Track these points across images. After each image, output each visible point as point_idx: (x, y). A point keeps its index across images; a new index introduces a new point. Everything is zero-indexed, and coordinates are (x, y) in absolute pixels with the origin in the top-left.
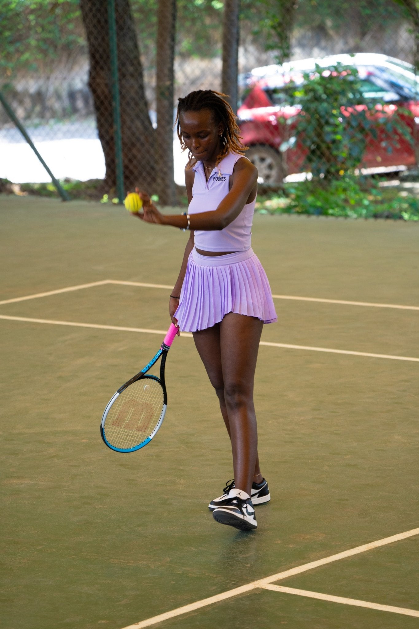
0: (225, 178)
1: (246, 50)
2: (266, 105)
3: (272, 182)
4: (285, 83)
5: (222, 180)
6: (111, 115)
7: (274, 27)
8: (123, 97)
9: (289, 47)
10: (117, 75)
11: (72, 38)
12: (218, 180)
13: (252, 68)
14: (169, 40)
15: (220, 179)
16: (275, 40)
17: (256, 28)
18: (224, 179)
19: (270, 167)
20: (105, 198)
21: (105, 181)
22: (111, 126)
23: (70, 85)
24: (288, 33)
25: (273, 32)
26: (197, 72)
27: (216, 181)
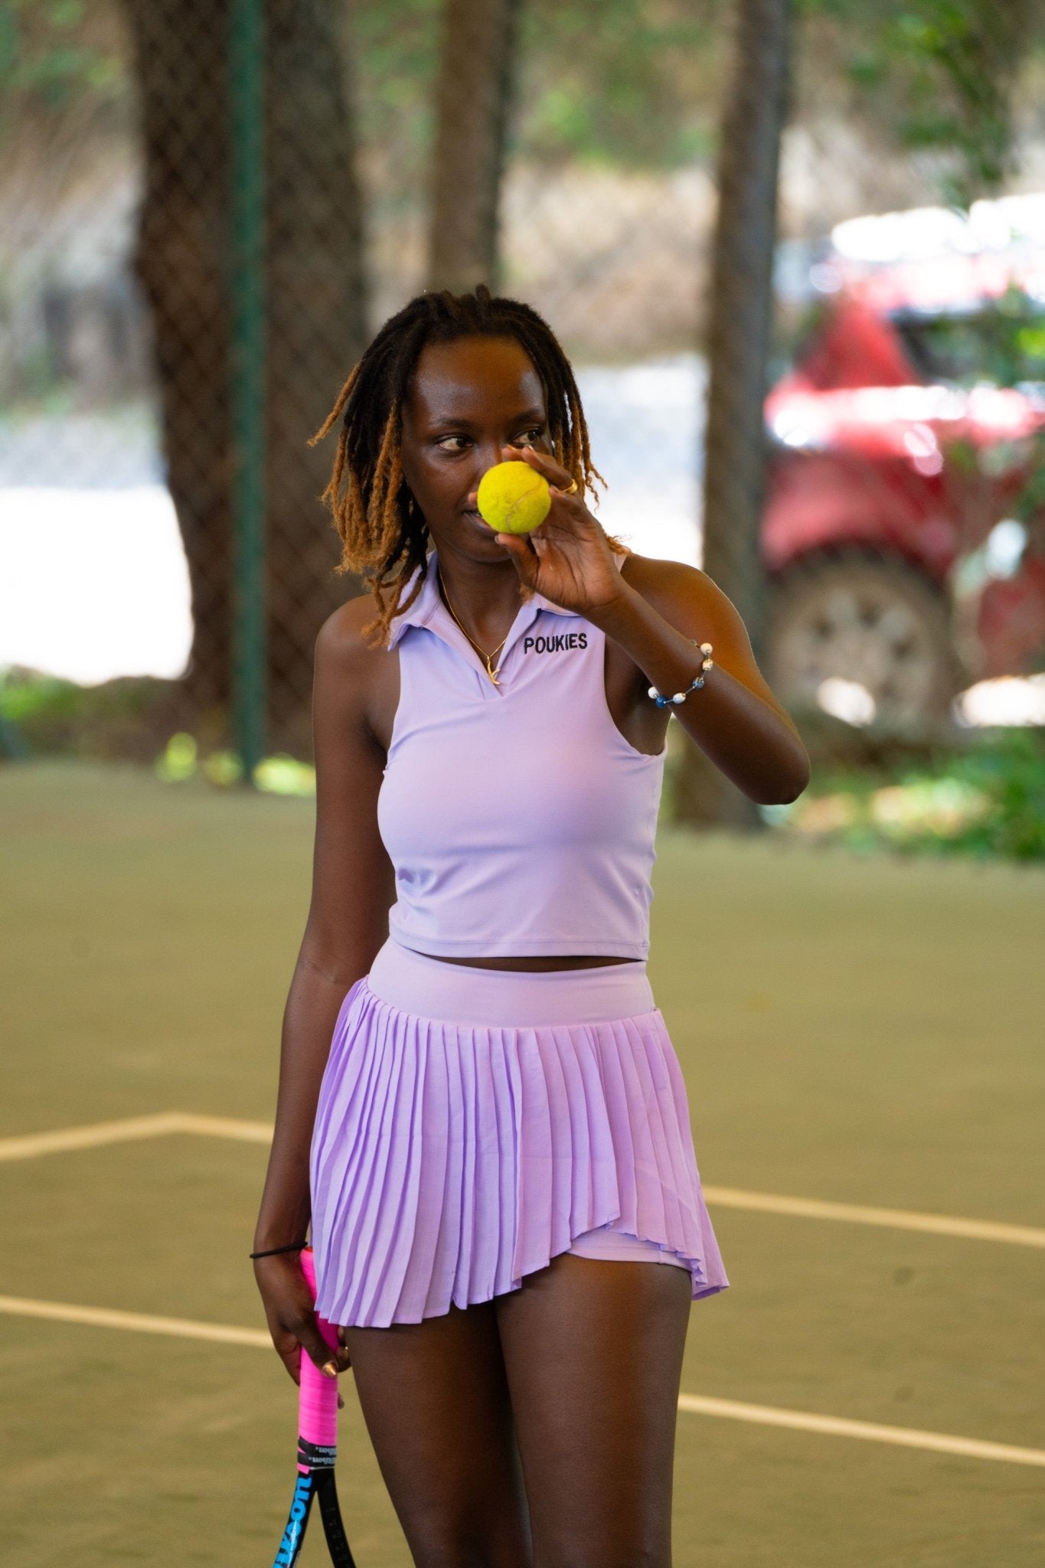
0: (585, 636)
1: (821, 148)
2: (891, 379)
3: (908, 717)
4: (987, 298)
5: (572, 647)
6: (222, 401)
7: (943, 54)
8: (278, 328)
9: (1003, 138)
10: (256, 235)
11: (68, 62)
12: (550, 651)
13: (839, 218)
14: (486, 94)
15: (559, 643)
16: (947, 106)
17: (865, 52)
18: (578, 642)
19: (902, 651)
20: (179, 758)
21: (186, 687)
22: (220, 448)
23: (50, 268)
24: (1002, 83)
25: (936, 72)
26: (604, 233)
27: (537, 654)
